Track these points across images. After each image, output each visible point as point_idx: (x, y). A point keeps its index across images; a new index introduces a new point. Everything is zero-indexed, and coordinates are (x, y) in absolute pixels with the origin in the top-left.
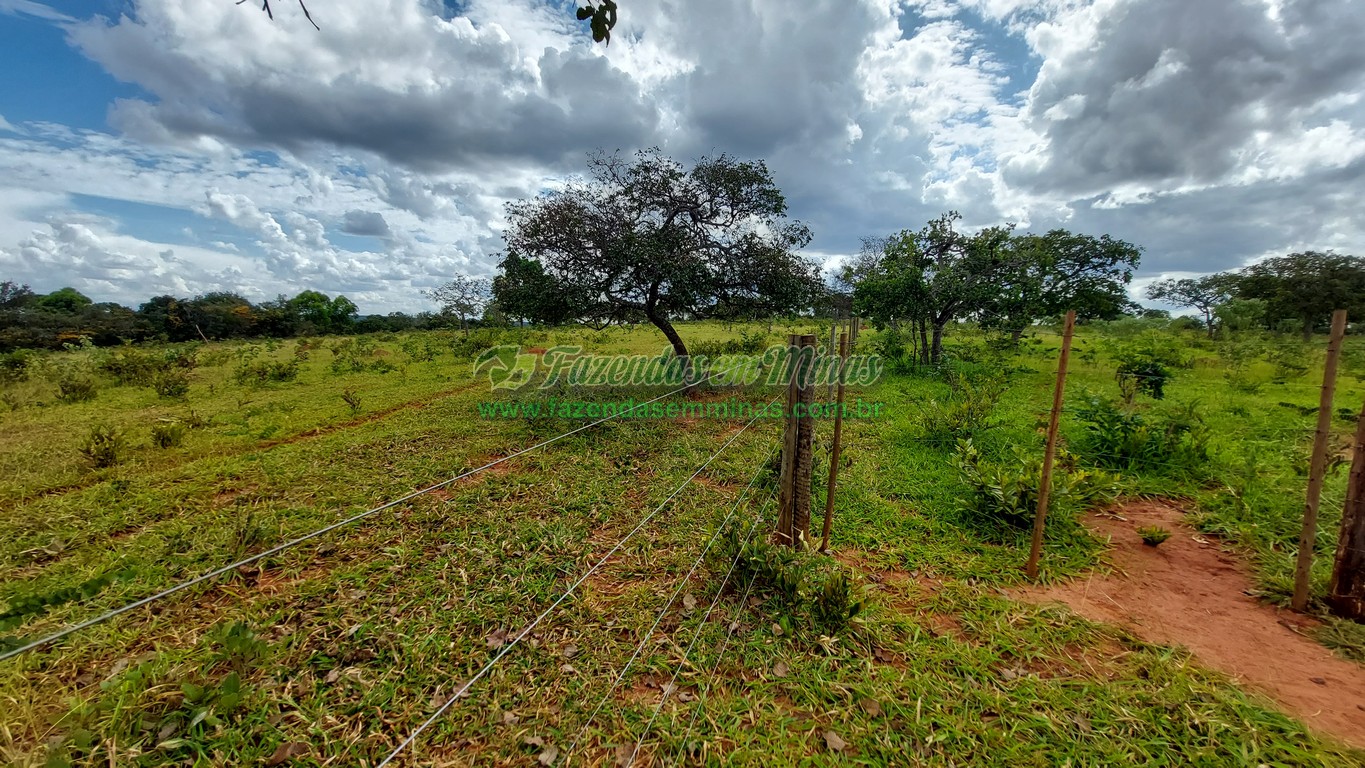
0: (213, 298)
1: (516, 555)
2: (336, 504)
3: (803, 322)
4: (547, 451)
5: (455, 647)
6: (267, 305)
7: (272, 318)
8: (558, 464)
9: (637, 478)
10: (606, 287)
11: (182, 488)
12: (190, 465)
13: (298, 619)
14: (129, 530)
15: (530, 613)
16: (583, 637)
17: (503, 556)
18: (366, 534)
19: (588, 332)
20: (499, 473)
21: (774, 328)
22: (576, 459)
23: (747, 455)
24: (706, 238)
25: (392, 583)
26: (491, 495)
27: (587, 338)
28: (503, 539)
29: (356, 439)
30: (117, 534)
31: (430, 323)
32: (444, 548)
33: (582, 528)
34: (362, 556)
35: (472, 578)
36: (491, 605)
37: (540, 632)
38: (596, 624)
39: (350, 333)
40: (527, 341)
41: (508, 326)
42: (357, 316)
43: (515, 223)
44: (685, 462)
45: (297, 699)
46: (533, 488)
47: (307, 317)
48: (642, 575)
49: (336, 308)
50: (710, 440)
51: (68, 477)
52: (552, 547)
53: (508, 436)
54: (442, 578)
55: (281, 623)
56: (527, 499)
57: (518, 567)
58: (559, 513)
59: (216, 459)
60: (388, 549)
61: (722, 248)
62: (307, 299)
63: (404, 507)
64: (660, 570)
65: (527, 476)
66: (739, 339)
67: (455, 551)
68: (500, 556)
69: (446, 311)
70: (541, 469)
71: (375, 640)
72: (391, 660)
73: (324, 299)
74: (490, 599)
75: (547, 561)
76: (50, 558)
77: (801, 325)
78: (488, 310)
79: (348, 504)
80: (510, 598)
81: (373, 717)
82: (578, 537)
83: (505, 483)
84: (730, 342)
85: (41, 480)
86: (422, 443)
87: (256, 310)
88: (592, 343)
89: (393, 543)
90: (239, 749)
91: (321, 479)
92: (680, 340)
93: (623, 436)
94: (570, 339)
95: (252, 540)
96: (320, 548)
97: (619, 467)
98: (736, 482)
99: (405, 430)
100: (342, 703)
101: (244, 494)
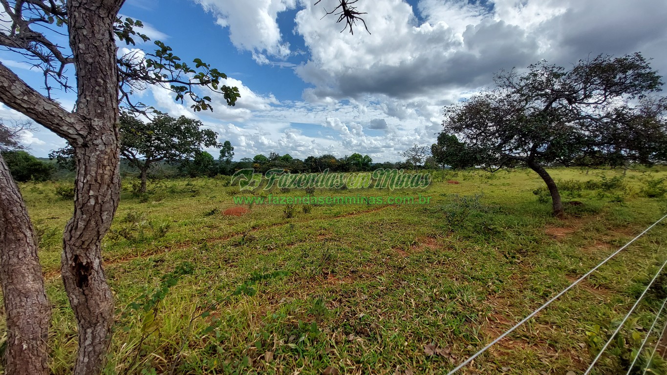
0: (325, 157)
1: (441, 299)
2: (358, 248)
3: (658, 169)
4: (459, 239)
5: (408, 345)
6: (341, 159)
7: (343, 164)
8: (466, 249)
9: (520, 268)
10: (499, 148)
11: (308, 230)
12: (312, 221)
13: (340, 301)
14: (292, 244)
15: (450, 340)
16: (484, 370)
17: (434, 297)
18: (369, 266)
19: (481, 172)
20: (432, 247)
21: (629, 173)
22: (477, 248)
23: (617, 269)
24: (578, 114)
25: (380, 296)
26: (428, 259)
27: (482, 176)
28: (434, 287)
29: (368, 219)
30: (289, 245)
31: (400, 166)
32: (404, 283)
33: (482, 293)
34: (367, 277)
35: (417, 306)
36: (427, 326)
37: (455, 354)
38: (493, 365)
39: (369, 171)
40: (447, 177)
41: (437, 169)
42: (372, 164)
43: (448, 117)
44: (559, 263)
45: (337, 343)
46: (451, 260)
47: (354, 164)
48: (528, 340)
49: (364, 160)
50: (579, 251)
51: (280, 220)
52: (463, 300)
53: (437, 227)
54: (402, 300)
55: (334, 300)
56: (448, 266)
57: (443, 308)
58: (467, 280)
59: (320, 220)
60: (378, 277)
61: (592, 119)
62: (355, 157)
63: (386, 257)
64: (542, 340)
65: (448, 253)
66: (597, 180)
67: (409, 287)
68: (432, 297)
69: (408, 161)
70: (456, 250)
71: (370, 325)
72: (376, 339)
73: (360, 156)
74: (427, 322)
75: (460, 309)
76: (272, 249)
77: (657, 171)
78: (428, 160)
79: (363, 250)
80: (438, 326)
81: (366, 369)
82: (480, 299)
83: (435, 254)
84: (588, 182)
85: (273, 220)
86: (395, 225)
87: (337, 161)
88: (484, 178)
89: (380, 274)
90: (314, 359)
91: (354, 236)
92: (552, 180)
93: (509, 238)
94: (471, 176)
95: (328, 258)
96: (351, 269)
97: (507, 258)
98: (607, 288)
99: (389, 218)
100: (354, 354)
101: (327, 237)
